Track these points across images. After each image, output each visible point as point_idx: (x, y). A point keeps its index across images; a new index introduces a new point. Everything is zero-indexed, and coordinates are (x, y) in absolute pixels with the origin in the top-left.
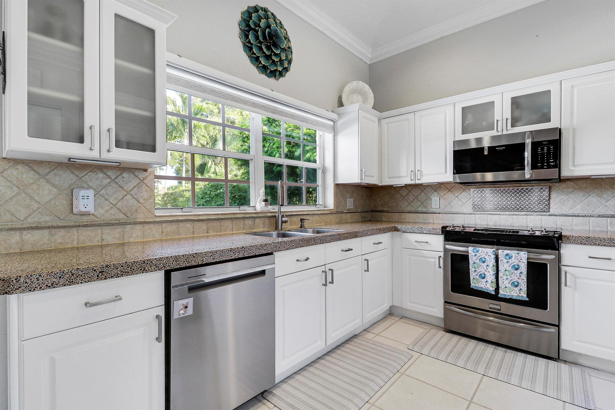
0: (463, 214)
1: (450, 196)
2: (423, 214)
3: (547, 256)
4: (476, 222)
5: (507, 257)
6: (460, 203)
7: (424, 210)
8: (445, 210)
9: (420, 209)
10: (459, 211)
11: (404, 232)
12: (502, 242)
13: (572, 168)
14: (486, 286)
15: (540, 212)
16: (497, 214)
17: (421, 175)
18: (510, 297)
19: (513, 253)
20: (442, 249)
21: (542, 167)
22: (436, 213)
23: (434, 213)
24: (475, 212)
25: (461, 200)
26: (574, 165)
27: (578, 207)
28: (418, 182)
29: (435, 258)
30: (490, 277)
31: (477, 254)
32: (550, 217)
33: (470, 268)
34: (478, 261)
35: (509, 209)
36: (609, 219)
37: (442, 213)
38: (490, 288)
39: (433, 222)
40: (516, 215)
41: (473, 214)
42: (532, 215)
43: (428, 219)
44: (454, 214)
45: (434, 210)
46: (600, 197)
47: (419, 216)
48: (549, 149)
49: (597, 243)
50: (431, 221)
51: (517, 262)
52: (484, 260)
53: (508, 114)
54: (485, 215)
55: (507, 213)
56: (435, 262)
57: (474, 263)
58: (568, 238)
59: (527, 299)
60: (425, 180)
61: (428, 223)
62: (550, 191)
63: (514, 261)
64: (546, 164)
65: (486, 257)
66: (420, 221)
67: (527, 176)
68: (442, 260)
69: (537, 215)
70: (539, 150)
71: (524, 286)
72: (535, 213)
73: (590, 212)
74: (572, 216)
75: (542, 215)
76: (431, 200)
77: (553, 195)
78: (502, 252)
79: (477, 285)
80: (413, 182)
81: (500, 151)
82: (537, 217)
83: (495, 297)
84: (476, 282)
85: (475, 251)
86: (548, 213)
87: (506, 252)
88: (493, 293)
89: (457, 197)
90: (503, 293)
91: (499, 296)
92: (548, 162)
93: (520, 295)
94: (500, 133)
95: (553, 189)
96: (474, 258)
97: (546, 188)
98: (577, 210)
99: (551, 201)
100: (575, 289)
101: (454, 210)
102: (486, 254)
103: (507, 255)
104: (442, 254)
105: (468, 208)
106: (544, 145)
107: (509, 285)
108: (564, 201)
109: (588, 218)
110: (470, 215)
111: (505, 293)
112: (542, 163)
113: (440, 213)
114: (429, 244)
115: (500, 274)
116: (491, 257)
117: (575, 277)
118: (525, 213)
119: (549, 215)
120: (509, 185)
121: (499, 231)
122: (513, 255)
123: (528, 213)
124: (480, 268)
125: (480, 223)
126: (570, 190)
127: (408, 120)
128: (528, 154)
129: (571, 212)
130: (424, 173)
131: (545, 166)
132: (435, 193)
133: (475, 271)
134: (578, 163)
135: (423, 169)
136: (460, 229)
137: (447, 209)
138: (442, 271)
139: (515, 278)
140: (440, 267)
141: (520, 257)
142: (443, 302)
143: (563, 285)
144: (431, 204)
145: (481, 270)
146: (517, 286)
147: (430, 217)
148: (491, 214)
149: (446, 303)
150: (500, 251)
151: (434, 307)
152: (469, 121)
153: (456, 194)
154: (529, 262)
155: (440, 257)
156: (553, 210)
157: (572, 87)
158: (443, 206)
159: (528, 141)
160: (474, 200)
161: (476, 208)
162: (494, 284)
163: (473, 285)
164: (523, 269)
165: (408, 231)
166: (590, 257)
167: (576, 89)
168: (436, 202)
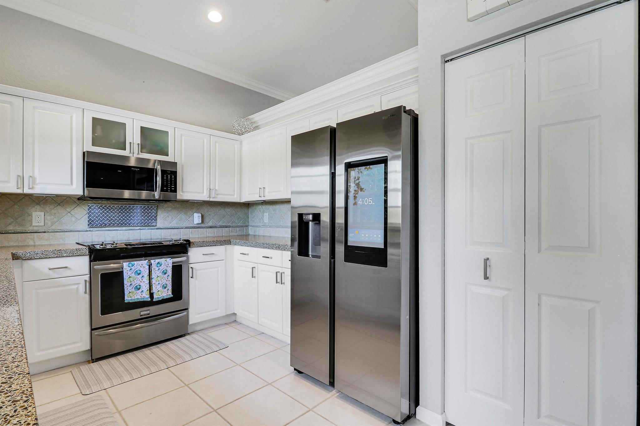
0: (78, 231)
1: (60, 211)
2: (17, 234)
3: (180, 259)
4: (92, 239)
5: (159, 265)
6: (73, 219)
7: (19, 229)
8: (53, 227)
9: (11, 228)
10: (72, 228)
12: (148, 253)
13: (181, 193)
14: (141, 296)
15: (151, 226)
16: (114, 230)
17: (34, 183)
18: (162, 298)
19: (162, 261)
20: (87, 271)
21: (167, 191)
22: (39, 232)
23: (36, 232)
24: (91, 229)
25: (74, 216)
26: (183, 192)
27: (174, 222)
28: (27, 191)
29: (78, 284)
30: (145, 287)
31: (132, 268)
32: (157, 230)
33: (125, 283)
34: (133, 275)
36: (190, 229)
37: (48, 232)
38: (146, 297)
39: (33, 244)
40: (132, 230)
41: (90, 231)
42: (145, 229)
43: (25, 240)
44: (66, 231)
45: (35, 229)
46: (186, 214)
47: (9, 237)
48: (171, 177)
49: (208, 244)
50: (31, 243)
51: (166, 267)
52: (139, 272)
54: (102, 232)
55: (124, 228)
56: (77, 288)
57: (130, 277)
58: (193, 243)
59: (172, 296)
60: (38, 190)
62: (157, 209)
63: (163, 268)
64: (169, 189)
65: (141, 269)
67: (157, 197)
68: (88, 284)
69: (148, 229)
70: (165, 177)
71: (170, 287)
72: (147, 228)
73: (181, 225)
74: (171, 229)
75: (152, 229)
76: (30, 215)
77: (159, 212)
78: (154, 262)
79: (133, 298)
80: (20, 191)
81: (135, 172)
82: (148, 230)
83: (151, 303)
84: (132, 296)
85: (130, 265)
86: (156, 227)
87: (157, 261)
88: (149, 300)
89: (69, 212)
90: (156, 297)
91: (154, 300)
92: (171, 187)
93: (168, 294)
94: (132, 155)
95: (159, 208)
96: (129, 273)
97: (155, 207)
98: (173, 224)
99: (158, 217)
100: (196, 279)
101: (65, 228)
102: (142, 266)
103: (158, 263)
104: (87, 278)
105: (83, 224)
106: (169, 173)
107: (160, 289)
108: (166, 217)
109: (180, 230)
110: (85, 232)
111: (158, 297)
112: (167, 187)
113: (45, 232)
114: (70, 269)
115: (154, 281)
116: (146, 268)
117: (196, 270)
118: (139, 228)
119: (157, 229)
120: (125, 202)
123: (142, 228)
124: (135, 281)
125: (97, 240)
126: (170, 209)
128: (159, 179)
129: (170, 226)
130: (38, 182)
131: (169, 190)
132: (38, 207)
133: (131, 285)
134: (184, 190)
135: (37, 175)
136: (112, 246)
137: (56, 227)
138: (87, 296)
139: (164, 282)
140: (86, 293)
141: (167, 263)
142: (88, 330)
143: (190, 279)
144: (31, 221)
145: (137, 282)
146: (165, 288)
147: (30, 237)
148: (109, 230)
149: (92, 330)
150: (152, 261)
151: (77, 342)
152: (99, 133)
153: (68, 210)
154: (172, 265)
155: (86, 281)
156: (159, 225)
157: (182, 135)
158: (49, 224)
159: (159, 168)
160: (90, 216)
161: (92, 224)
162: (149, 291)
163: (128, 298)
164: (170, 272)
165: (36, 257)
166: (204, 255)
167: (183, 137)
168: (38, 218)
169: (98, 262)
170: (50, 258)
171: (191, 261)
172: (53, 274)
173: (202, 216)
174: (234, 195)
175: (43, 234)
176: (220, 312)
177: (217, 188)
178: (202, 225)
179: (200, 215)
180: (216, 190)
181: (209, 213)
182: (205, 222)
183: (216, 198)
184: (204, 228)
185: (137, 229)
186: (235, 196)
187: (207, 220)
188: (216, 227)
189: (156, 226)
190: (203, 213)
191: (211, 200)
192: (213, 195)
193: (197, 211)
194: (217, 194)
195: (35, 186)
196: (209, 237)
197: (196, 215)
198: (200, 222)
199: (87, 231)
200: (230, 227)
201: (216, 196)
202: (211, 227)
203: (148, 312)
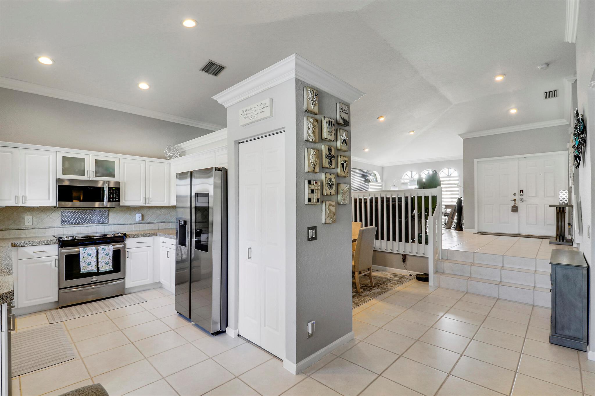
0: (54, 228)
1: (42, 215)
2: (15, 230)
3: (119, 246)
4: (64, 233)
5: (103, 250)
6: (51, 220)
7: (17, 227)
8: (38, 226)
9: (12, 227)
10: (50, 226)
13: (124, 202)
14: (91, 269)
15: (104, 223)
16: (78, 227)
17: (26, 199)
18: (105, 271)
20: (57, 253)
21: (113, 201)
22: (29, 229)
23: (27, 229)
24: (63, 226)
25: (52, 218)
26: (125, 200)
27: (122, 220)
28: (21, 205)
29: (51, 261)
30: (94, 263)
32: (109, 226)
33: (81, 261)
34: (86, 256)
36: (134, 225)
37: (35, 229)
38: (94, 269)
40: (91, 226)
41: (62, 227)
42: (100, 226)
43: (20, 234)
44: (47, 228)
45: (27, 227)
46: (130, 215)
47: (10, 232)
48: (116, 192)
49: (139, 236)
50: (24, 236)
51: (108, 251)
52: (90, 254)
53: (93, 168)
54: (70, 228)
55: (85, 225)
56: (51, 264)
57: (84, 257)
58: (129, 235)
59: (113, 269)
60: (28, 204)
62: (109, 212)
63: (106, 251)
64: (114, 199)
65: (91, 252)
66: (12, 237)
67: (105, 205)
68: (57, 261)
69: (103, 225)
70: (112, 192)
71: (111, 263)
73: (127, 223)
74: (119, 225)
75: (105, 225)
76: (24, 218)
77: (111, 214)
78: (100, 248)
79: (86, 270)
80: (17, 205)
81: (91, 189)
83: (97, 273)
85: (84, 250)
86: (108, 224)
87: (103, 247)
88: (96, 271)
89: (48, 216)
90: (101, 270)
91: (100, 272)
92: (115, 199)
93: (110, 268)
94: (88, 179)
96: (84, 254)
97: (107, 210)
98: (121, 222)
99: (109, 217)
100: (131, 258)
101: (46, 226)
102: (92, 250)
103: (103, 248)
104: (57, 257)
105: (58, 223)
106: (114, 189)
107: (104, 265)
108: (116, 217)
109: (126, 225)
110: (58, 228)
111: (102, 270)
112: (113, 198)
113: (33, 229)
114: (46, 252)
115: (99, 260)
116: (95, 251)
117: (131, 253)
118: (96, 224)
119: (109, 225)
122: (106, 248)
123: (98, 225)
124: (87, 259)
125: (67, 233)
126: (118, 211)
128: (106, 192)
129: (118, 223)
130: (28, 199)
132: (29, 213)
133: (84, 262)
134: (126, 199)
135: (27, 195)
136: (73, 238)
137: (40, 225)
138: (57, 269)
139: (107, 260)
140: (56, 266)
141: (109, 249)
142: (57, 289)
143: (127, 259)
144: (24, 222)
145: (88, 261)
146: (108, 264)
147: (23, 232)
148: (75, 227)
149: (60, 289)
150: (99, 247)
151: (50, 296)
152: (67, 165)
153: (47, 214)
154: (113, 250)
155: (56, 259)
156: (110, 222)
157: (124, 163)
158: (36, 224)
159: (106, 186)
160: (62, 218)
161: (63, 223)
162: (96, 266)
163: (82, 270)
164: (111, 254)
165: (26, 245)
166: (137, 243)
167: (125, 164)
168: (29, 220)
169: (64, 248)
170: (34, 245)
171: (127, 247)
172: (36, 255)
173: (143, 216)
174: (164, 201)
175: (32, 230)
176: (149, 281)
177: (151, 197)
178: (143, 222)
179: (141, 215)
180: (150, 198)
181: (148, 213)
182: (144, 219)
183: (150, 203)
184: (144, 224)
185: (94, 225)
186: (165, 202)
187: (146, 218)
188: (153, 223)
189: (108, 223)
190: (143, 214)
191: (146, 205)
192: (147, 202)
193: (139, 212)
195: (26, 202)
196: (147, 230)
197: (137, 215)
198: (141, 220)
199: (60, 228)
200: (164, 223)
201: (150, 202)
202: (149, 223)
203: (97, 279)
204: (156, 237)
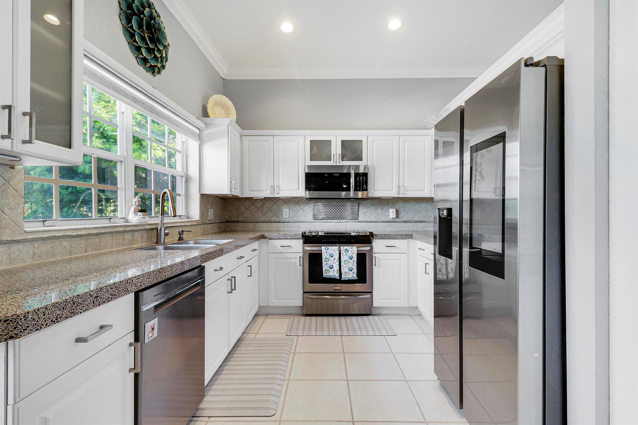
0: (307, 222)
1: (297, 208)
2: (275, 223)
3: (365, 248)
4: (315, 228)
5: (346, 251)
6: (304, 213)
7: (277, 220)
8: (293, 219)
9: (273, 219)
10: (304, 220)
11: (271, 239)
12: (341, 241)
13: (373, 192)
14: (333, 274)
15: (354, 220)
16: (329, 222)
17: (279, 190)
18: (349, 279)
19: (349, 248)
20: (301, 251)
21: (359, 190)
22: (286, 222)
23: (285, 222)
24: (315, 221)
25: (305, 212)
26: (374, 190)
27: (373, 216)
28: (276, 196)
29: (296, 258)
30: (336, 267)
31: (327, 251)
32: (359, 223)
33: (323, 262)
34: (328, 257)
35: (336, 218)
36: (386, 223)
37: (291, 222)
38: (337, 276)
39: (283, 230)
40: (340, 222)
42: (349, 222)
43: (279, 227)
44: (301, 222)
45: (285, 220)
46: (382, 209)
48: (363, 178)
49: (389, 237)
50: (283, 229)
51: (352, 254)
52: (332, 255)
53: (339, 151)
54: (321, 223)
55: (335, 221)
56: (296, 261)
57: (326, 258)
58: (376, 235)
59: (357, 278)
60: (282, 194)
61: (281, 231)
62: (359, 206)
63: (350, 254)
64: (361, 188)
65: (334, 253)
66: (273, 229)
67: (352, 196)
68: (301, 259)
69: (352, 222)
70: (358, 179)
71: (355, 270)
72: (351, 221)
73: (378, 220)
74: (370, 222)
75: (355, 222)
76: (282, 211)
77: (361, 208)
78: (343, 248)
79: (328, 274)
80: (272, 196)
81: (336, 177)
82: (352, 223)
83: (339, 281)
84: (327, 272)
85: (326, 249)
86: (358, 221)
87: (346, 248)
88: (338, 278)
89: (302, 209)
90: (344, 277)
91: (342, 279)
92: (363, 187)
93: (353, 276)
94: (335, 164)
95: (360, 204)
96: (326, 255)
97: (357, 204)
98: (372, 218)
99: (359, 212)
100: (379, 267)
101: (300, 219)
102: (334, 250)
103: (346, 250)
104: (301, 255)
105: (310, 218)
106: (361, 175)
107: (347, 271)
108: (366, 212)
109: (377, 223)
110: (311, 223)
111: (345, 277)
112: (360, 187)
113: (289, 222)
114: (292, 247)
115: (342, 264)
116: (337, 252)
117: (379, 260)
120: (336, 201)
121: (341, 234)
122: (349, 249)
123: (347, 221)
124: (330, 261)
126: (369, 205)
127: (267, 141)
128: (352, 180)
129: (369, 220)
130: (281, 189)
131: (361, 189)
132: (286, 205)
133: (326, 264)
134: (376, 188)
135: (281, 185)
136: (315, 234)
137: (295, 219)
138: (301, 268)
139: (350, 265)
140: (300, 265)
141: (352, 251)
142: (302, 292)
143: (374, 266)
144: (282, 215)
145: (330, 263)
146: (351, 271)
147: (282, 225)
148: (325, 222)
149: (304, 292)
150: (342, 248)
151: (295, 299)
152: (315, 151)
153: (301, 207)
154: (357, 253)
155: (300, 257)
156: (360, 219)
157: (373, 141)
158: (292, 217)
159: (352, 172)
160: (314, 211)
161: (315, 218)
162: (338, 271)
163: (325, 275)
164: (355, 258)
165: (274, 238)
166: (387, 246)
167: (375, 143)
168: (286, 213)
169: (307, 245)
170: (282, 239)
171: (375, 250)
172: (282, 250)
173: (397, 212)
174: (424, 190)
176: (401, 302)
177: (406, 185)
178: (397, 220)
179: (394, 210)
180: (405, 186)
181: (404, 208)
182: (399, 217)
183: (405, 194)
184: (399, 222)
185: (344, 221)
186: (426, 191)
187: (401, 215)
188: (410, 222)
189: (358, 219)
190: (398, 209)
191: (400, 196)
192: (401, 192)
193: (393, 207)
194: (406, 191)
195: (280, 192)
196: (403, 231)
197: (391, 210)
198: (395, 216)
199: (312, 222)
200: (425, 222)
201: (405, 192)
202: (405, 222)
203: (340, 288)
204: (411, 241)
